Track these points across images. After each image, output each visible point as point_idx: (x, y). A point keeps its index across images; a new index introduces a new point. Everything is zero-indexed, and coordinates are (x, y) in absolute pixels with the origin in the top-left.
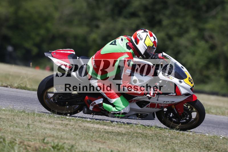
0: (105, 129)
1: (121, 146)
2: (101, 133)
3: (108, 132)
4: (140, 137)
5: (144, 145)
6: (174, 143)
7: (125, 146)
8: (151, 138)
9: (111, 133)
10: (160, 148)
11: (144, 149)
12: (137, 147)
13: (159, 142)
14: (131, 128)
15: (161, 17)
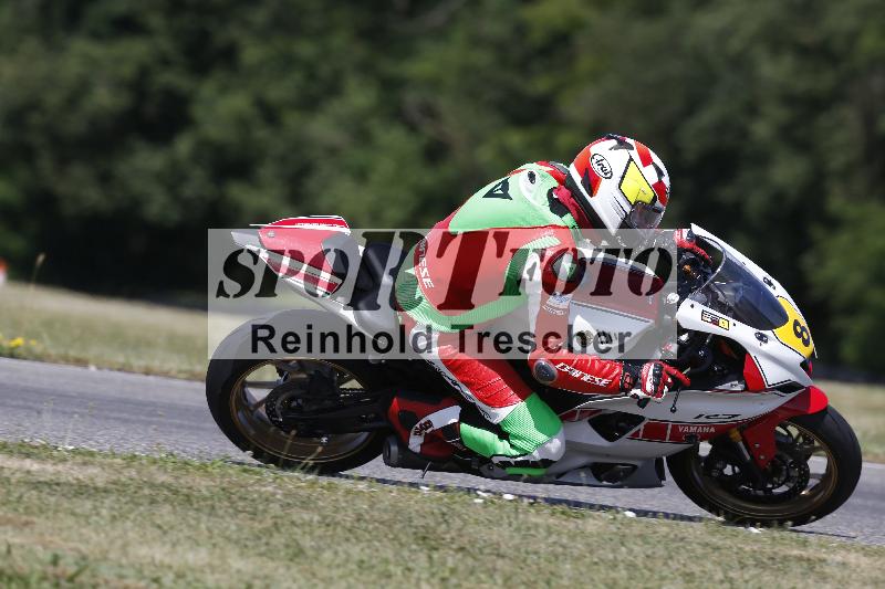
0: (28, 472)
1: (93, 535)
2: (12, 488)
3: (39, 482)
4: (166, 500)
5: (181, 530)
6: (299, 521)
7: (107, 535)
8: (207, 506)
9: (53, 485)
10: (242, 542)
11: (179, 549)
12: (154, 539)
13: (238, 521)
14: (129, 467)
15: (233, 32)
